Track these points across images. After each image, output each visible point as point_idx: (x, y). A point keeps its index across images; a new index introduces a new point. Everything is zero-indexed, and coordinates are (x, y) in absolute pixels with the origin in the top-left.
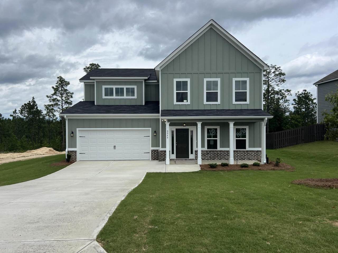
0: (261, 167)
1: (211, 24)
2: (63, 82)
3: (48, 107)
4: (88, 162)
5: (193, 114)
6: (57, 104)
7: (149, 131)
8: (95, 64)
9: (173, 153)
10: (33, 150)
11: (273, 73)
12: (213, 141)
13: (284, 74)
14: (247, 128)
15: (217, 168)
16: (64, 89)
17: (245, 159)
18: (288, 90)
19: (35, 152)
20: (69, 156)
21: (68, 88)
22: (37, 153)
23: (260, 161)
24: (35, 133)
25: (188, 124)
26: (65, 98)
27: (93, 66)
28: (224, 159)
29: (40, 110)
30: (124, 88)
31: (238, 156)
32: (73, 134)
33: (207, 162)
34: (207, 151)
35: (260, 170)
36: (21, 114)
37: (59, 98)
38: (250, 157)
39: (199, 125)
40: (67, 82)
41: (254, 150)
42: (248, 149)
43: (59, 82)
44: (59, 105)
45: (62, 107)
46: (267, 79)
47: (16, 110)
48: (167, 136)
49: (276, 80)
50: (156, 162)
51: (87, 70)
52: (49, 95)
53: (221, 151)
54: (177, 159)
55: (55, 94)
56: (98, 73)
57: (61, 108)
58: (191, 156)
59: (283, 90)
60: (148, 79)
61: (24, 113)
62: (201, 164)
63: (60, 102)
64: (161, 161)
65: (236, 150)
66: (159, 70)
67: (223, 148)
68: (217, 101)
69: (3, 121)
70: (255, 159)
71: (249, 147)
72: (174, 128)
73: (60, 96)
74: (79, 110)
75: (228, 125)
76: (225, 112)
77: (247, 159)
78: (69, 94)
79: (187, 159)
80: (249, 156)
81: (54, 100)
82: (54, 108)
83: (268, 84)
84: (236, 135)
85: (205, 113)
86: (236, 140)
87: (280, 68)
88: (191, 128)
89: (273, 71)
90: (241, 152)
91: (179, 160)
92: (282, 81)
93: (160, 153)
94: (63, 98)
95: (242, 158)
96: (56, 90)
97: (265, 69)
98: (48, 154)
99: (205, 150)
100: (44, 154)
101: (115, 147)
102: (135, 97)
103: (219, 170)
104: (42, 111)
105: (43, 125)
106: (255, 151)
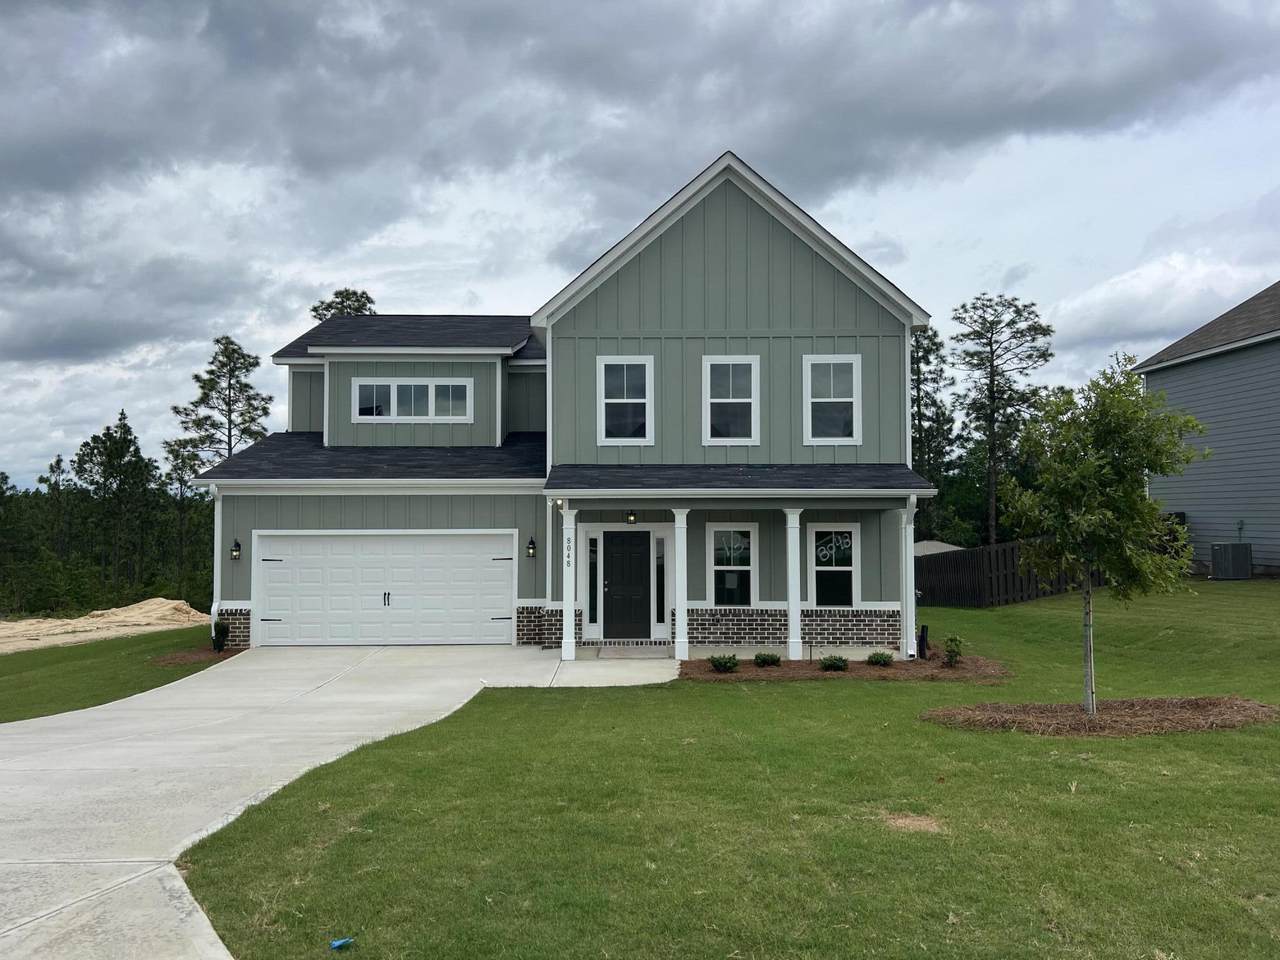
0: (893, 671)
1: (725, 169)
2: (236, 355)
3: (176, 447)
4: (291, 652)
5: (663, 479)
6: (211, 439)
7: (509, 541)
8: (355, 293)
9: (593, 619)
10: (114, 610)
11: (1008, 325)
12: (735, 576)
13: (1046, 331)
14: (855, 529)
15: (736, 672)
16: (238, 382)
17: (848, 643)
18: (1062, 388)
19: (121, 618)
20: (222, 630)
21: (252, 378)
22: (128, 619)
23: (898, 649)
24: (128, 545)
25: (643, 516)
26: (242, 414)
27: (348, 299)
28: (773, 643)
29: (149, 460)
30: (427, 386)
31: (824, 629)
32: (239, 550)
33: (706, 653)
34: (713, 613)
35: (884, 679)
36: (77, 473)
37: (218, 417)
38: (866, 634)
39: (681, 517)
40: (249, 356)
41: (880, 611)
42: (858, 604)
43: (221, 358)
44: (220, 441)
45: (230, 449)
46: (988, 349)
47: (62, 460)
48: (565, 559)
49: (1018, 351)
50: (533, 651)
51: (326, 313)
52: (183, 404)
53: (762, 611)
54: (608, 640)
55: (204, 400)
56: (343, 333)
57: (225, 453)
58: (658, 631)
59: (1046, 388)
60: (514, 353)
61: (91, 472)
62: (686, 658)
63: (223, 430)
64: (551, 648)
65: (818, 609)
66: (544, 326)
67: (771, 600)
68: (748, 435)
69: (11, 501)
70: (883, 643)
71: (863, 600)
72: (598, 531)
73: (224, 407)
74: (265, 465)
75: (782, 519)
76: (775, 473)
77: (858, 643)
78: (255, 403)
79: (644, 640)
80: (861, 630)
81: (199, 424)
82: (202, 454)
83: (992, 365)
84: (817, 557)
85: (704, 477)
86: (817, 572)
87: (1033, 308)
88: (655, 530)
89: (1007, 317)
90: (835, 616)
91: (614, 644)
92: (1040, 357)
93: (546, 620)
94: (234, 416)
95: (838, 638)
96: (208, 385)
97: (916, 322)
98: (166, 622)
99: (706, 610)
100: (148, 624)
101: (387, 596)
102: (468, 418)
103: (739, 680)
104: (156, 464)
105: (161, 517)
106: (884, 612)
